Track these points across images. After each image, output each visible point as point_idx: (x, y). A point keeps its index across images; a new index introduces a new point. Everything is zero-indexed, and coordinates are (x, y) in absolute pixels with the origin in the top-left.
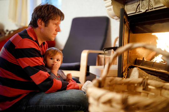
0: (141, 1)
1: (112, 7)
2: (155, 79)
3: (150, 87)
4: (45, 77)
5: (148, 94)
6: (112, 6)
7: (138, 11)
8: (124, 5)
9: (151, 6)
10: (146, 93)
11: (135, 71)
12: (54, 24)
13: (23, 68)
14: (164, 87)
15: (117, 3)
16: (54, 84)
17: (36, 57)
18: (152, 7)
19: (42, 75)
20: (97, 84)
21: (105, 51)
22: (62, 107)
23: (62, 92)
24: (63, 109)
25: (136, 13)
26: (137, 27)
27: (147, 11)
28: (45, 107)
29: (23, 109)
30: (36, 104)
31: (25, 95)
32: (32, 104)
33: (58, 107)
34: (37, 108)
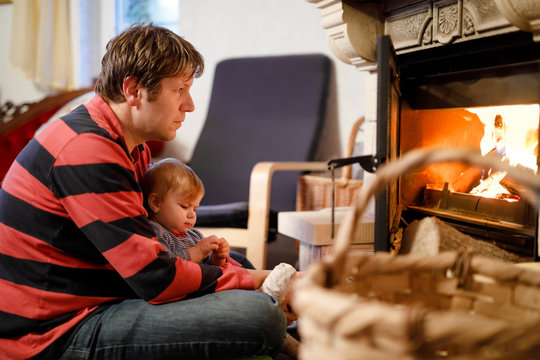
0: (435, 10)
1: (344, 28)
2: (489, 250)
3: (478, 278)
5: (473, 300)
6: (345, 26)
7: (427, 39)
8: (383, 22)
9: (470, 24)
10: (469, 298)
11: (427, 230)
12: (175, 91)
13: (79, 227)
14: (523, 277)
15: (361, 16)
16: (178, 276)
17: (122, 193)
18: (471, 29)
19: (140, 248)
21: (335, 168)
22: (206, 348)
24: (207, 353)
25: (420, 45)
26: (424, 87)
27: (457, 41)
28: (152, 347)
29: (83, 356)
30: (124, 341)
31: (86, 312)
32: (112, 341)
33: (191, 346)
34: (127, 351)
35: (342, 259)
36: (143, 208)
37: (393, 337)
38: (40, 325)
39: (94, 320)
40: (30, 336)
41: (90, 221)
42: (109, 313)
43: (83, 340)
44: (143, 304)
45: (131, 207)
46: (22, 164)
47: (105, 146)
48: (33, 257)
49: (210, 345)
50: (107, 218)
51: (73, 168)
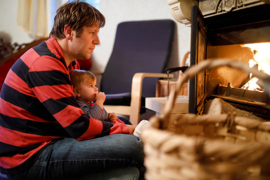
1: (178, 4)
2: (247, 115)
3: (238, 128)
4: (77, 115)
5: (236, 138)
7: (220, 9)
8: (198, 2)
9: (240, 1)
10: (233, 137)
11: (216, 104)
12: (90, 33)
13: (41, 102)
16: (90, 127)
17: (62, 85)
18: (241, 4)
19: (72, 112)
20: (157, 125)
21: (169, 73)
22: (104, 162)
23: (103, 138)
24: (104, 165)
25: (216, 13)
26: (218, 35)
27: (234, 10)
28: (78, 161)
29: (43, 165)
30: (64, 158)
31: (45, 143)
32: (58, 158)
33: (97, 161)
34: (65, 163)
36: (73, 93)
38: (23, 150)
39: (49, 148)
40: (18, 155)
41: (47, 99)
42: (56, 145)
43: (44, 157)
45: (67, 92)
46: (13, 70)
47: (53, 62)
48: (18, 116)
49: (106, 160)
50: (55, 98)
51: (38, 73)
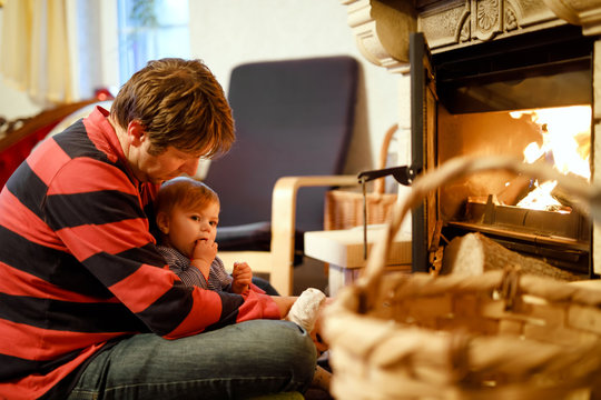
0: (473, 4)
1: (372, 26)
2: (540, 268)
3: (528, 299)
4: (163, 285)
5: (523, 323)
6: (374, 23)
7: (465, 36)
8: (416, 18)
9: (512, 18)
10: (518, 321)
11: (470, 247)
13: (80, 260)
14: (577, 297)
15: (391, 12)
16: (194, 308)
18: (514, 23)
20: (354, 302)
21: (366, 181)
22: (228, 385)
23: (223, 331)
24: (229, 391)
25: (457, 43)
26: (463, 90)
27: (499, 37)
28: (169, 386)
30: (136, 380)
31: (93, 348)
32: (123, 380)
33: (211, 384)
34: (140, 391)
35: (376, 282)
36: (149, 235)
37: (435, 366)
38: (42, 367)
39: (102, 358)
40: (31, 378)
41: (92, 254)
42: (118, 349)
43: (91, 380)
44: (156, 340)
46: (11, 190)
47: (102, 171)
48: (28, 292)
49: (232, 381)
50: (112, 250)
51: (68, 197)
